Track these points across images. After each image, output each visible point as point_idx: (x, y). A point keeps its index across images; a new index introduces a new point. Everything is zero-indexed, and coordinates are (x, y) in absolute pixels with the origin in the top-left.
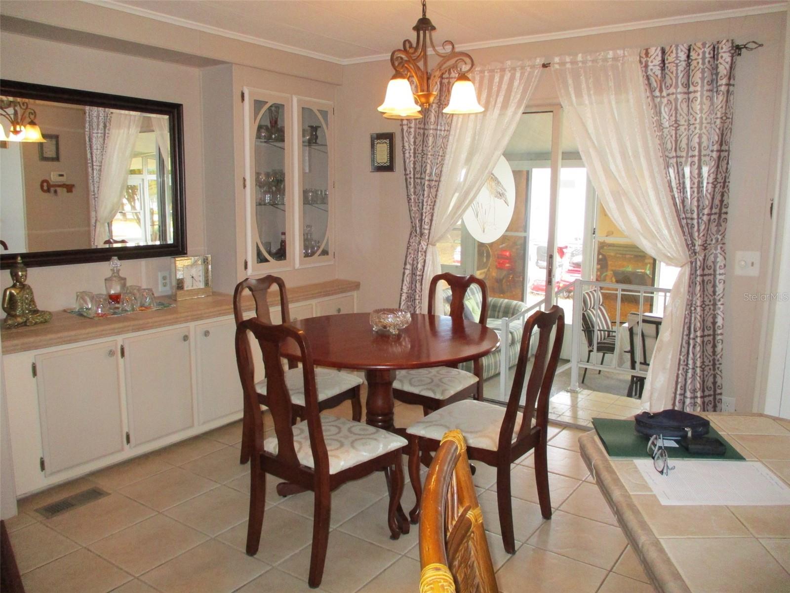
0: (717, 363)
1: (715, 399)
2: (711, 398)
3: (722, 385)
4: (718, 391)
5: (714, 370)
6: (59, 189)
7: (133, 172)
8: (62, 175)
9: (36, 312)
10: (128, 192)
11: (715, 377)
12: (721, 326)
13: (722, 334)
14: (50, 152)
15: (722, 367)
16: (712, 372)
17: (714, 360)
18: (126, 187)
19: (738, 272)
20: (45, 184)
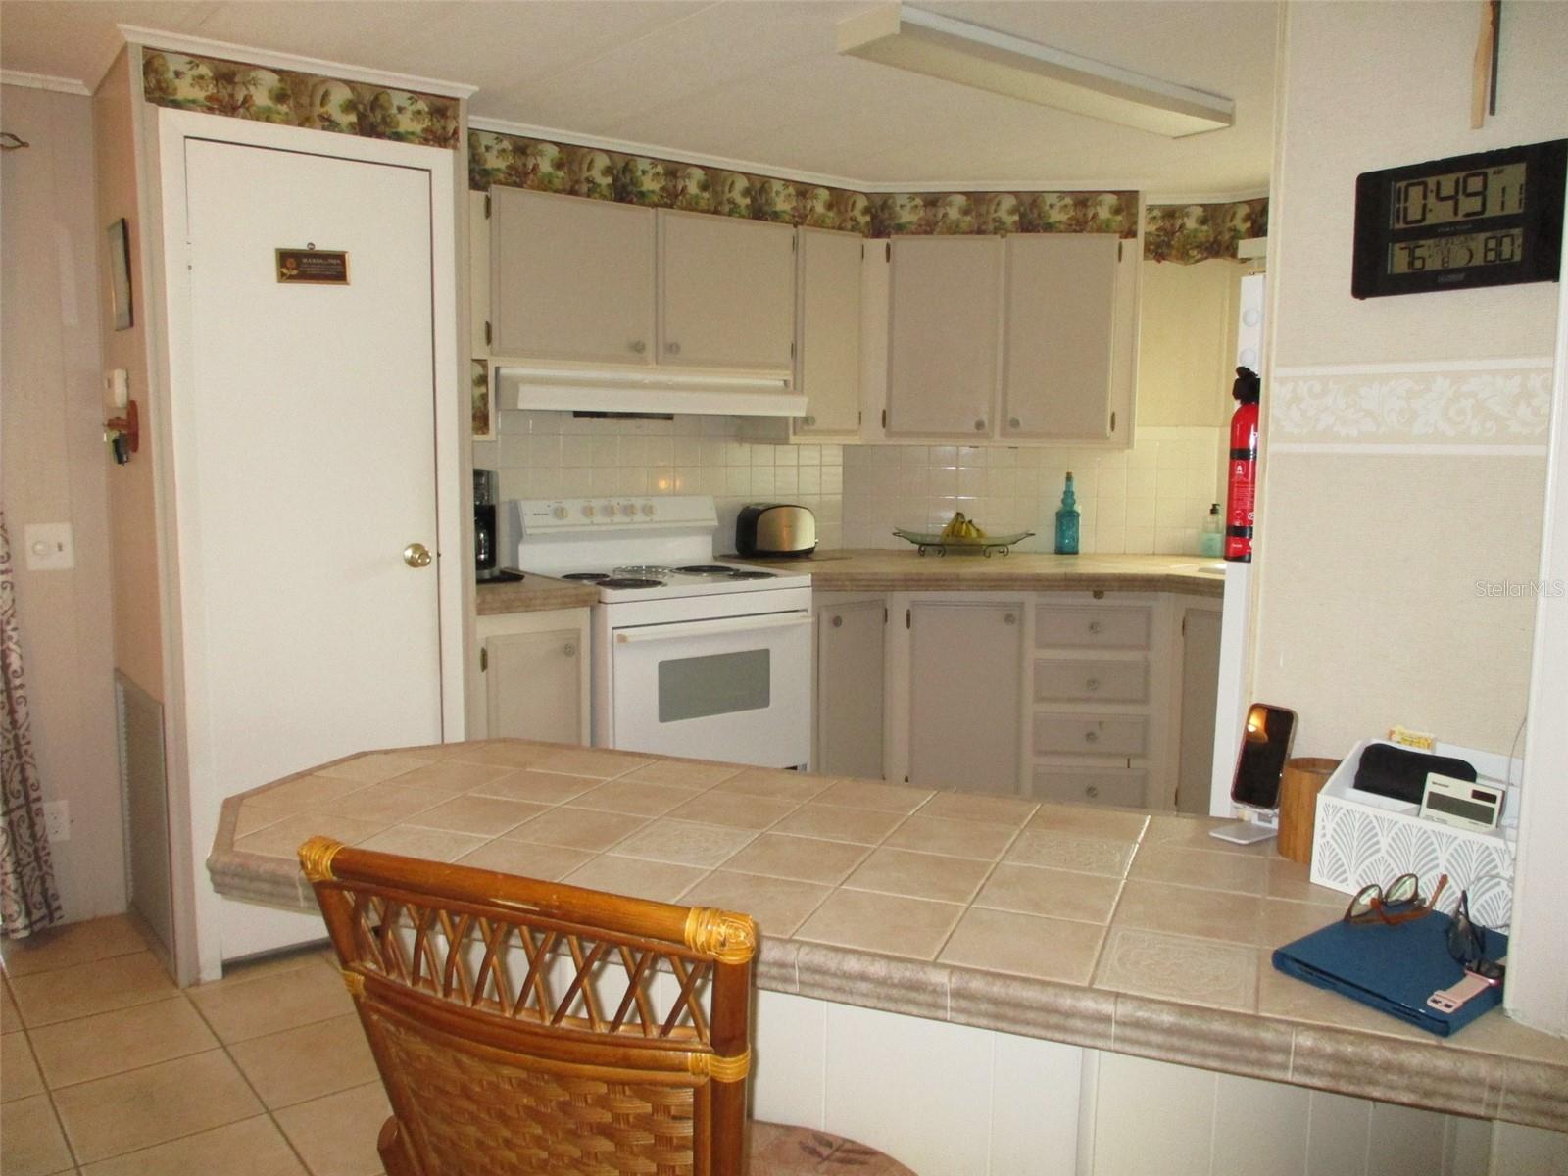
0: (23, 742)
1: (29, 812)
2: (23, 812)
3: (39, 783)
4: (34, 795)
5: (19, 756)
11: (23, 770)
12: (19, 670)
13: (21, 686)
15: (31, 748)
16: (16, 761)
17: (16, 737)
19: (34, 564)
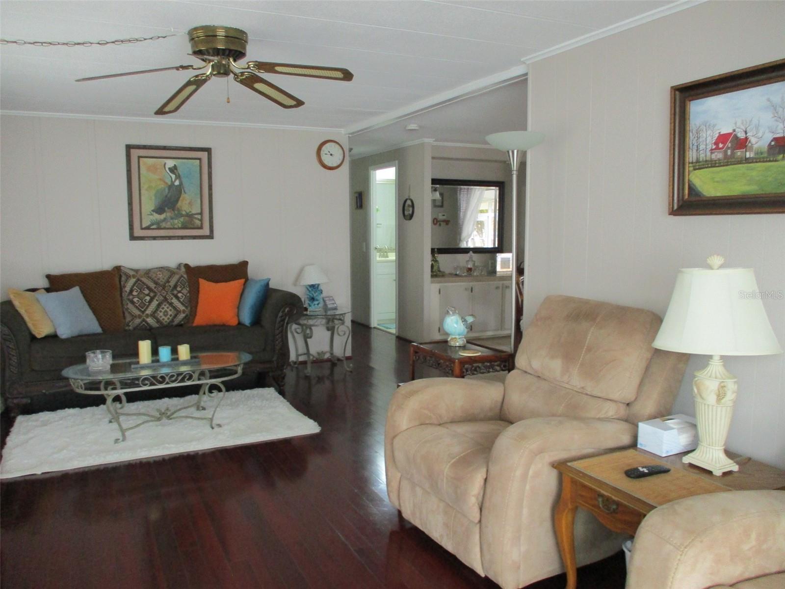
6: (442, 223)
7: (482, 212)
8: (444, 215)
9: (439, 271)
10: (478, 227)
14: (439, 203)
18: (476, 223)
20: (435, 221)
